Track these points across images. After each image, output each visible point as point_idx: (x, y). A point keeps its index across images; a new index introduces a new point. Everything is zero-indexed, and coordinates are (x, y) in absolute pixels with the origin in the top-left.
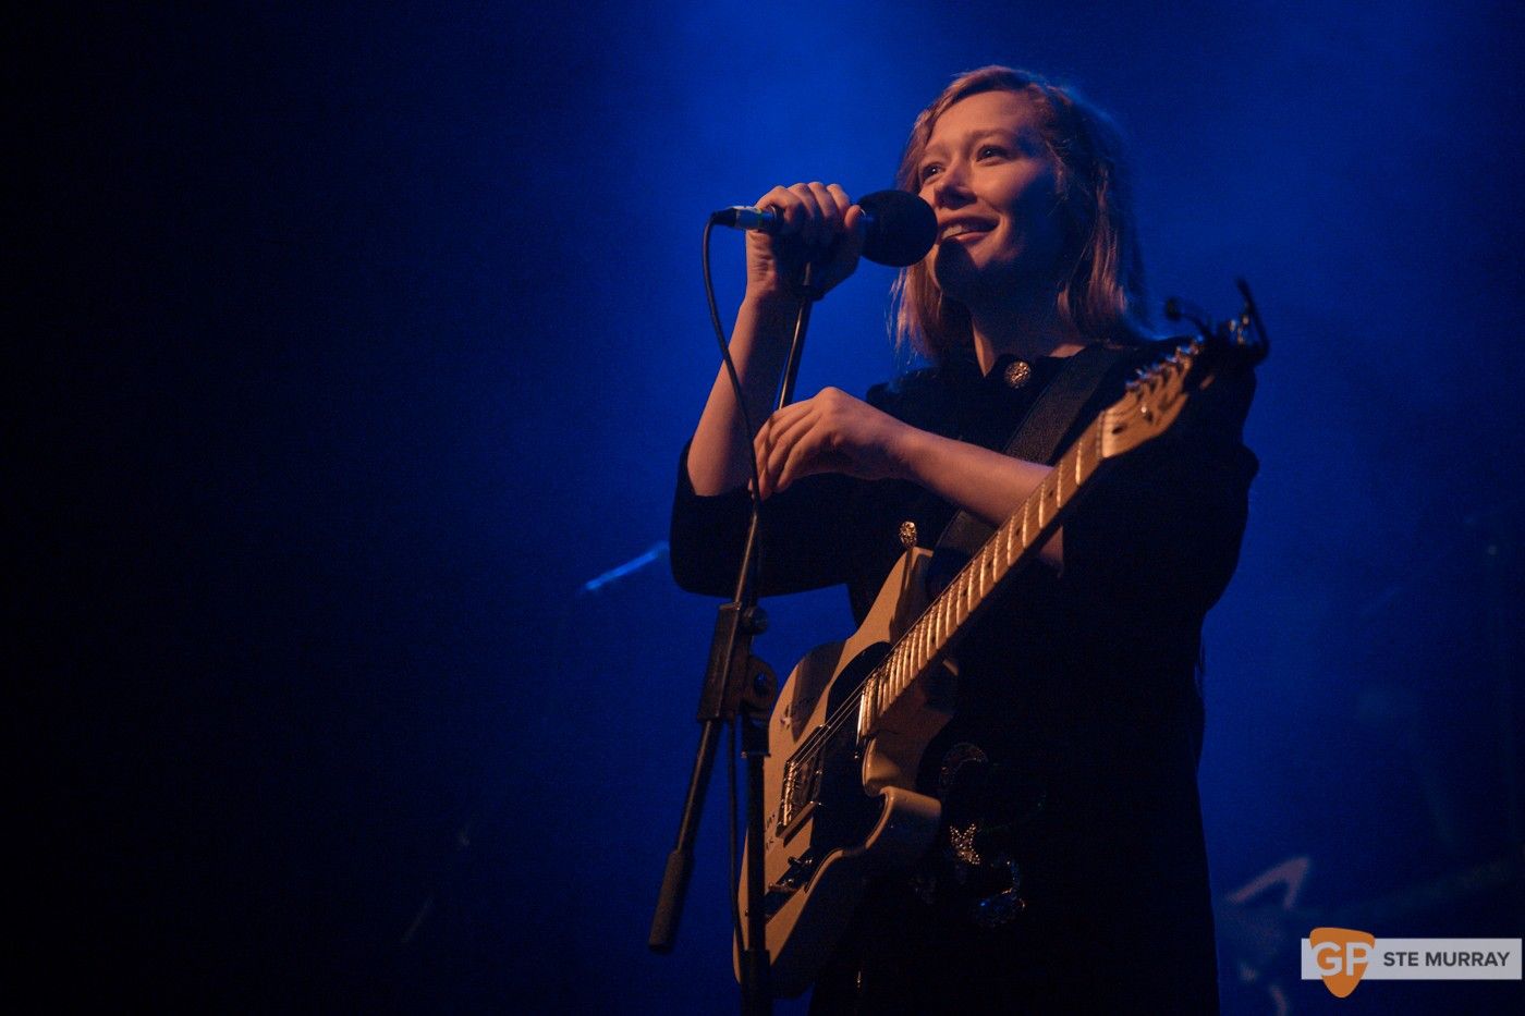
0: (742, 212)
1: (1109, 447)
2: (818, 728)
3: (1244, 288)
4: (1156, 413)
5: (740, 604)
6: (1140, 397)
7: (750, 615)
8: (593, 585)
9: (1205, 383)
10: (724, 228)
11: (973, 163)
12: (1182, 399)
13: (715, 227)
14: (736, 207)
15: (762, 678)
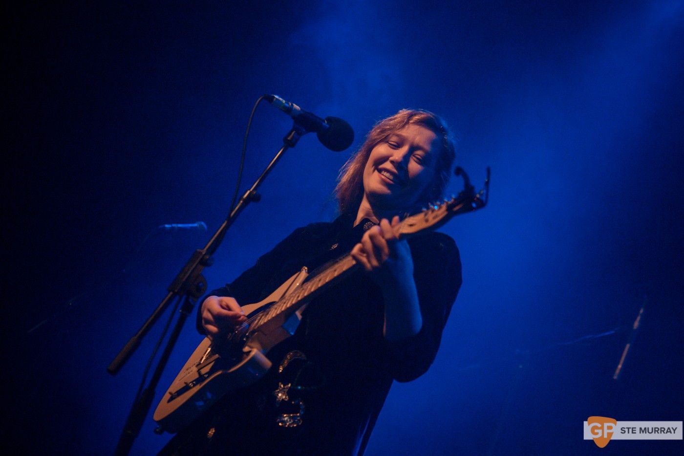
4: (431, 219)
5: (205, 252)
7: (207, 258)
9: (456, 208)
10: (267, 103)
13: (263, 100)
14: (275, 96)
15: (201, 284)
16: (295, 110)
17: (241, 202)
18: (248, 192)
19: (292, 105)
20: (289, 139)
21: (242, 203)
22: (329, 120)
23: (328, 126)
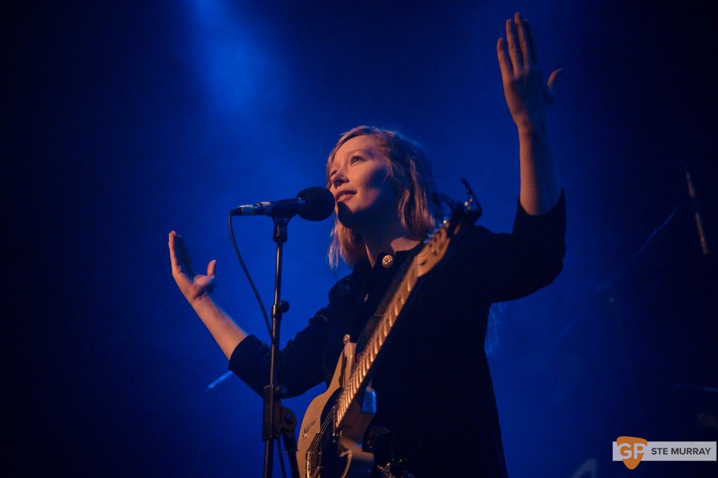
0: (244, 208)
1: (421, 272)
2: (317, 434)
3: (465, 183)
4: (438, 251)
5: (273, 385)
6: (431, 246)
7: (278, 389)
8: (211, 386)
9: (456, 231)
10: (237, 217)
11: (349, 166)
12: (448, 241)
13: (233, 217)
14: (241, 206)
15: (288, 416)
16: (266, 206)
17: (274, 319)
18: (275, 306)
19: (261, 204)
20: (278, 235)
21: (276, 320)
22: (301, 195)
23: (304, 201)
